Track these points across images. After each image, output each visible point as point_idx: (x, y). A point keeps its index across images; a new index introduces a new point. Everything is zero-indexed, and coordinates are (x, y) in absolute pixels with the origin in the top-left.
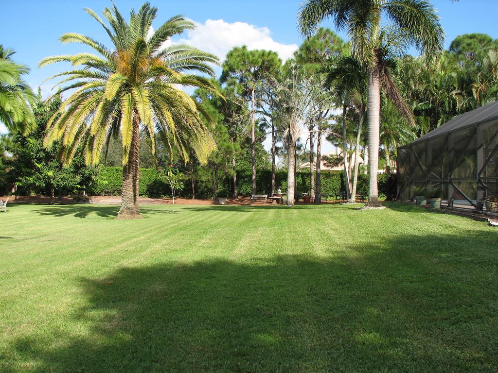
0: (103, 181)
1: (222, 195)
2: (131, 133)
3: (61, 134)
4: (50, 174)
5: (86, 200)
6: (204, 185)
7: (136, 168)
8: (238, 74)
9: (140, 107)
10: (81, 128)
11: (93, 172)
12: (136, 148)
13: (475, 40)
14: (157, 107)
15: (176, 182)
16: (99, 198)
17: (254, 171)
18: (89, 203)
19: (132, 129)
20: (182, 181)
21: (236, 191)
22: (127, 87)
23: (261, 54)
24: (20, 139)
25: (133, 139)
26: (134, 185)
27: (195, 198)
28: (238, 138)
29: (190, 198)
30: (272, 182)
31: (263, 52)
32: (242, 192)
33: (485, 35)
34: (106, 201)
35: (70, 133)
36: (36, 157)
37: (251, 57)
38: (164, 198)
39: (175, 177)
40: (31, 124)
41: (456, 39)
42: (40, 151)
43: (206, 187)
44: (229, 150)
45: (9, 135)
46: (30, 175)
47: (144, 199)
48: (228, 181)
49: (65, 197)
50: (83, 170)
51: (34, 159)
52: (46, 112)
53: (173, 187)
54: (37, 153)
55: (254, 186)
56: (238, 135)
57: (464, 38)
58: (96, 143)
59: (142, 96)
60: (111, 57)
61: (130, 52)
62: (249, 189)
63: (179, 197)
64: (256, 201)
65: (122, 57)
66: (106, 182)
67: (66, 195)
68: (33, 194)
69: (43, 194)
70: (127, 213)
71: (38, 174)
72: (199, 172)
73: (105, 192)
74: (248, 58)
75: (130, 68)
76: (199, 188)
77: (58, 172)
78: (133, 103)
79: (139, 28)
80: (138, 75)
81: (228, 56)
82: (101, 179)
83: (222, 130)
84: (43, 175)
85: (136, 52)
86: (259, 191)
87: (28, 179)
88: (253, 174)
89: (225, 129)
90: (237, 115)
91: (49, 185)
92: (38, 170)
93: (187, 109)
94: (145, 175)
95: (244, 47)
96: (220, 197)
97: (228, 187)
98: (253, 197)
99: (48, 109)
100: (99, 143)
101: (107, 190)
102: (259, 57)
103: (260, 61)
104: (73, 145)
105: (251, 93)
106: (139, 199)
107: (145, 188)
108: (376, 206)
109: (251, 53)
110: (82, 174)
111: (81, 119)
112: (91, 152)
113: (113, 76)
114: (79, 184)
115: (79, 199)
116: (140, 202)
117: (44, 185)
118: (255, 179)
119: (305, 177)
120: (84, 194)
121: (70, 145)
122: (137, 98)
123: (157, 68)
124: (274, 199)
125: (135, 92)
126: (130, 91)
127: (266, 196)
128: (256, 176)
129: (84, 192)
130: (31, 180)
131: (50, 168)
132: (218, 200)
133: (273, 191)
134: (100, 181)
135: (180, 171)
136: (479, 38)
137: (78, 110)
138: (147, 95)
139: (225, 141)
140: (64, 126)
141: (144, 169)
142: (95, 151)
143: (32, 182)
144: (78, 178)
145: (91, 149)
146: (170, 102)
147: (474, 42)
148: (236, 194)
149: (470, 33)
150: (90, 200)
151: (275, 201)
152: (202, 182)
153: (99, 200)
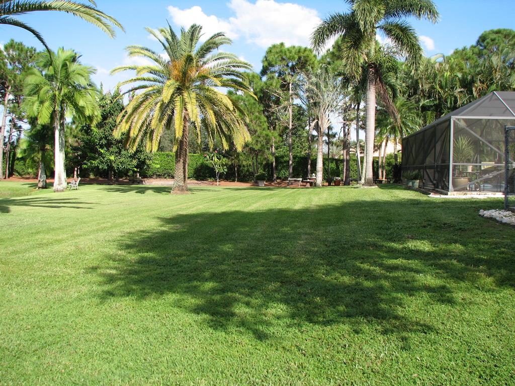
0: (156, 166)
1: (261, 178)
2: (182, 127)
3: (127, 127)
4: (112, 158)
5: (140, 182)
6: (246, 169)
7: (186, 154)
8: (276, 68)
9: (189, 106)
10: (143, 123)
11: (148, 157)
12: (186, 139)
13: (500, 35)
14: (202, 106)
15: (220, 166)
16: (151, 180)
17: (291, 157)
18: (143, 184)
19: (183, 124)
20: (226, 165)
21: (275, 175)
22: (179, 90)
23: (297, 51)
24: (85, 128)
25: (184, 131)
26: (184, 168)
27: (238, 181)
28: (277, 127)
29: (234, 181)
30: (308, 167)
31: (300, 49)
32: (280, 176)
33: (510, 31)
34: (158, 183)
35: (135, 126)
36: (99, 143)
37: (288, 54)
38: (210, 181)
39: (219, 162)
40: (97, 116)
41: (482, 35)
42: (102, 139)
43: (248, 170)
44: (268, 137)
45: (71, 123)
46: (94, 159)
47: (192, 181)
48: (268, 166)
49: (121, 179)
50: (139, 155)
51: (97, 145)
52: (107, 104)
53: (217, 171)
54: (100, 140)
55: (291, 170)
56: (277, 124)
57: (489, 33)
58: (155, 134)
59: (190, 98)
60: (166, 66)
61: (181, 63)
62: (287, 174)
63: (223, 180)
64: (292, 184)
65: (175, 66)
66: (159, 166)
67: (122, 178)
68: (92, 176)
69: (101, 177)
70: (179, 190)
71: (102, 158)
72: (241, 157)
73: (157, 175)
74: (285, 54)
75: (181, 74)
76: (242, 172)
77: (117, 156)
78: (184, 104)
79: (188, 42)
80: (188, 80)
81: (267, 53)
82: (154, 163)
83: (261, 119)
84: (106, 159)
85: (186, 63)
86: (296, 174)
87: (93, 162)
88: (290, 159)
89: (264, 119)
90: (276, 106)
91: (111, 168)
92: (100, 154)
93: (226, 107)
94: (193, 160)
95: (282, 44)
96: (259, 180)
97: (269, 171)
98: (290, 181)
99: (109, 102)
100: (157, 135)
101: (158, 173)
102: (295, 53)
103: (297, 57)
104: (137, 136)
105: (289, 86)
106: (188, 181)
107: (192, 171)
108: (370, 186)
109: (288, 50)
110: (138, 159)
111: (144, 116)
112: (151, 142)
113: (168, 83)
114: (135, 167)
115: (134, 181)
116: (189, 184)
117: (106, 168)
118: (292, 164)
119: (339, 162)
120: (138, 177)
121: (135, 136)
122: (187, 100)
123: (203, 76)
124: (307, 182)
125: (186, 94)
126: (181, 94)
127: (301, 179)
128: (293, 162)
129: (138, 174)
130: (95, 163)
131: (112, 153)
132: (258, 183)
133: (309, 175)
134: (153, 165)
135: (224, 157)
136: (505, 33)
137: (141, 109)
138: (195, 97)
139: (264, 130)
140: (130, 121)
141: (192, 154)
142: (154, 141)
143: (96, 165)
144: (135, 162)
145: (151, 140)
146: (212, 101)
147: (499, 37)
148: (274, 178)
149: (496, 28)
150: (144, 182)
151: (309, 184)
152: (244, 166)
153: (151, 182)
